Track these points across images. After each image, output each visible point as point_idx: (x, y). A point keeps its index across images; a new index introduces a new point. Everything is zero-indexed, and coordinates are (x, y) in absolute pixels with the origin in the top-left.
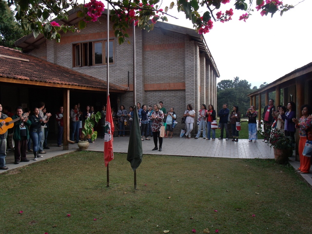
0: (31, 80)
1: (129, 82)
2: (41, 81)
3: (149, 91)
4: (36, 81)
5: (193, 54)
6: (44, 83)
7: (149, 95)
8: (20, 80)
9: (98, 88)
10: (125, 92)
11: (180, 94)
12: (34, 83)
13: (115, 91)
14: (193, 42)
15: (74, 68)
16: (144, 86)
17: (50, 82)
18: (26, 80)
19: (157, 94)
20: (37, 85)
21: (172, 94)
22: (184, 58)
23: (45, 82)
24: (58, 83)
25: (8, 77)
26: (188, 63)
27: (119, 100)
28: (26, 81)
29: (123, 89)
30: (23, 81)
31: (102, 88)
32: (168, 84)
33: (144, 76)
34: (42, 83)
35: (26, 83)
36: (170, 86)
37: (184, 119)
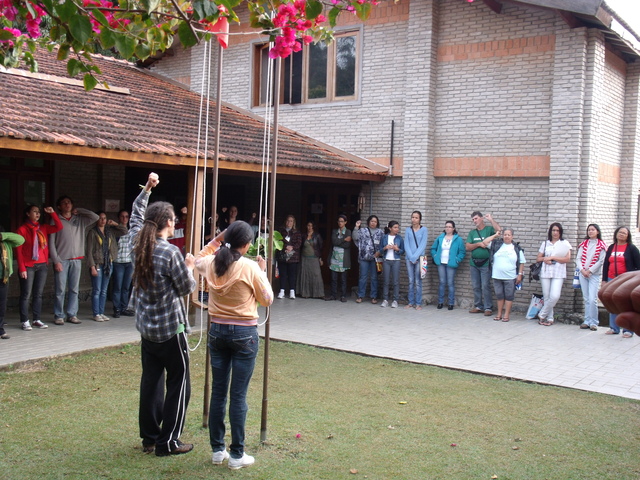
0: (90, 146)
1: (392, 151)
2: (117, 149)
3: (448, 178)
4: (104, 148)
5: (577, 68)
6: (126, 153)
7: (447, 188)
8: (61, 147)
9: (288, 166)
10: (382, 178)
11: (533, 189)
12: (98, 154)
13: (346, 177)
14: (581, 31)
15: (256, 110)
16: (433, 162)
17: (143, 152)
18: (76, 145)
19: (469, 186)
20: (109, 157)
21: (513, 189)
22: (551, 81)
23: (130, 151)
24: (166, 154)
25: (28, 139)
26: (561, 97)
27: (362, 200)
28: (78, 148)
29: (375, 171)
30: (68, 148)
31: (302, 168)
32: (501, 161)
33: (433, 137)
34: (120, 153)
35: (77, 152)
36: (506, 167)
37: (535, 269)
